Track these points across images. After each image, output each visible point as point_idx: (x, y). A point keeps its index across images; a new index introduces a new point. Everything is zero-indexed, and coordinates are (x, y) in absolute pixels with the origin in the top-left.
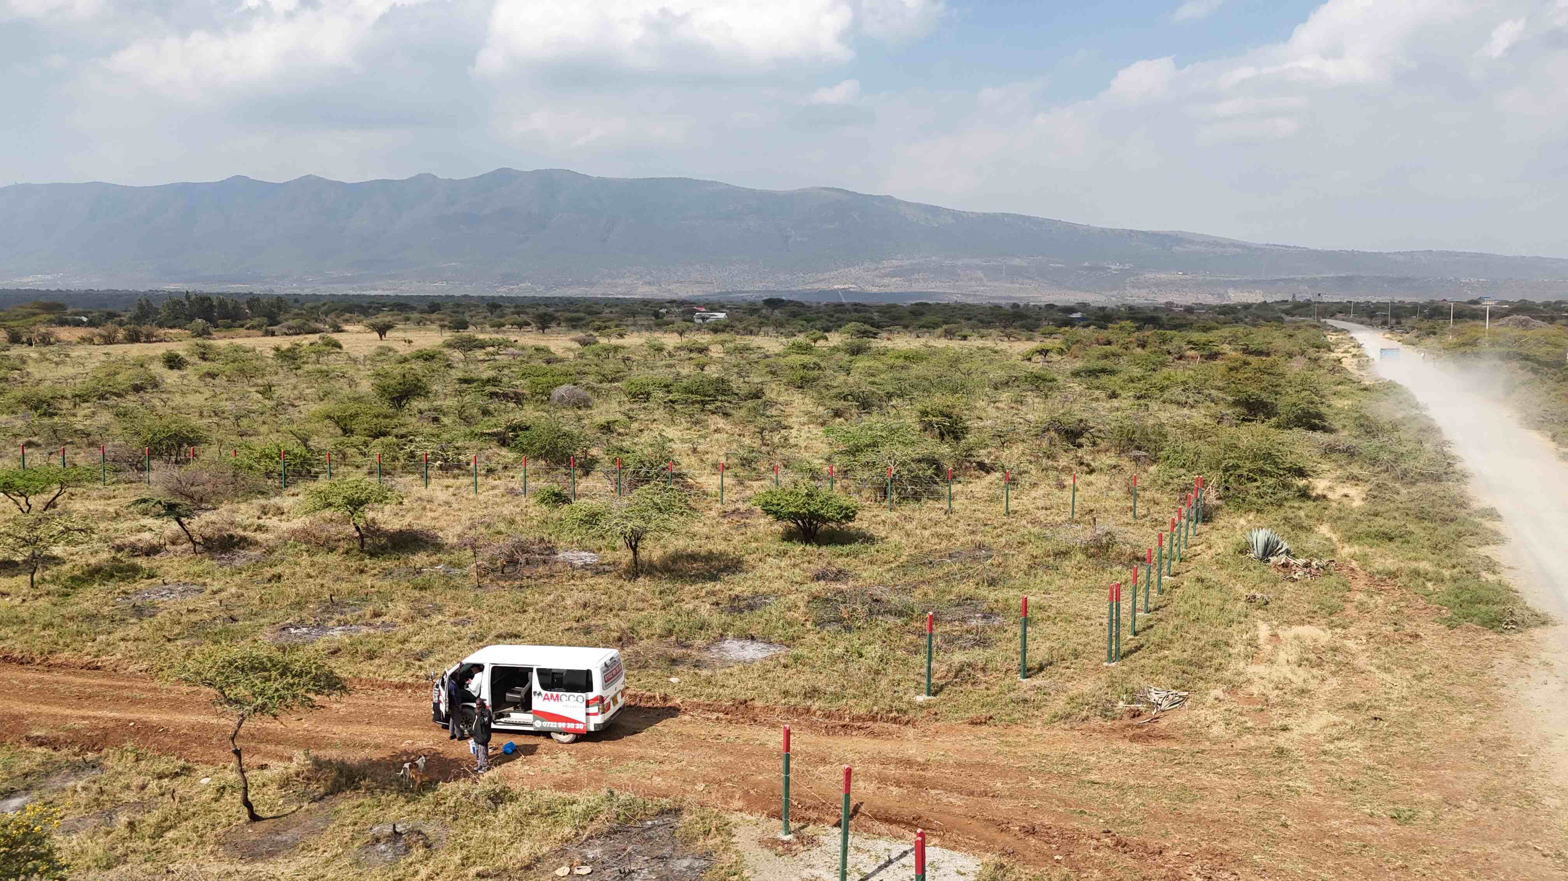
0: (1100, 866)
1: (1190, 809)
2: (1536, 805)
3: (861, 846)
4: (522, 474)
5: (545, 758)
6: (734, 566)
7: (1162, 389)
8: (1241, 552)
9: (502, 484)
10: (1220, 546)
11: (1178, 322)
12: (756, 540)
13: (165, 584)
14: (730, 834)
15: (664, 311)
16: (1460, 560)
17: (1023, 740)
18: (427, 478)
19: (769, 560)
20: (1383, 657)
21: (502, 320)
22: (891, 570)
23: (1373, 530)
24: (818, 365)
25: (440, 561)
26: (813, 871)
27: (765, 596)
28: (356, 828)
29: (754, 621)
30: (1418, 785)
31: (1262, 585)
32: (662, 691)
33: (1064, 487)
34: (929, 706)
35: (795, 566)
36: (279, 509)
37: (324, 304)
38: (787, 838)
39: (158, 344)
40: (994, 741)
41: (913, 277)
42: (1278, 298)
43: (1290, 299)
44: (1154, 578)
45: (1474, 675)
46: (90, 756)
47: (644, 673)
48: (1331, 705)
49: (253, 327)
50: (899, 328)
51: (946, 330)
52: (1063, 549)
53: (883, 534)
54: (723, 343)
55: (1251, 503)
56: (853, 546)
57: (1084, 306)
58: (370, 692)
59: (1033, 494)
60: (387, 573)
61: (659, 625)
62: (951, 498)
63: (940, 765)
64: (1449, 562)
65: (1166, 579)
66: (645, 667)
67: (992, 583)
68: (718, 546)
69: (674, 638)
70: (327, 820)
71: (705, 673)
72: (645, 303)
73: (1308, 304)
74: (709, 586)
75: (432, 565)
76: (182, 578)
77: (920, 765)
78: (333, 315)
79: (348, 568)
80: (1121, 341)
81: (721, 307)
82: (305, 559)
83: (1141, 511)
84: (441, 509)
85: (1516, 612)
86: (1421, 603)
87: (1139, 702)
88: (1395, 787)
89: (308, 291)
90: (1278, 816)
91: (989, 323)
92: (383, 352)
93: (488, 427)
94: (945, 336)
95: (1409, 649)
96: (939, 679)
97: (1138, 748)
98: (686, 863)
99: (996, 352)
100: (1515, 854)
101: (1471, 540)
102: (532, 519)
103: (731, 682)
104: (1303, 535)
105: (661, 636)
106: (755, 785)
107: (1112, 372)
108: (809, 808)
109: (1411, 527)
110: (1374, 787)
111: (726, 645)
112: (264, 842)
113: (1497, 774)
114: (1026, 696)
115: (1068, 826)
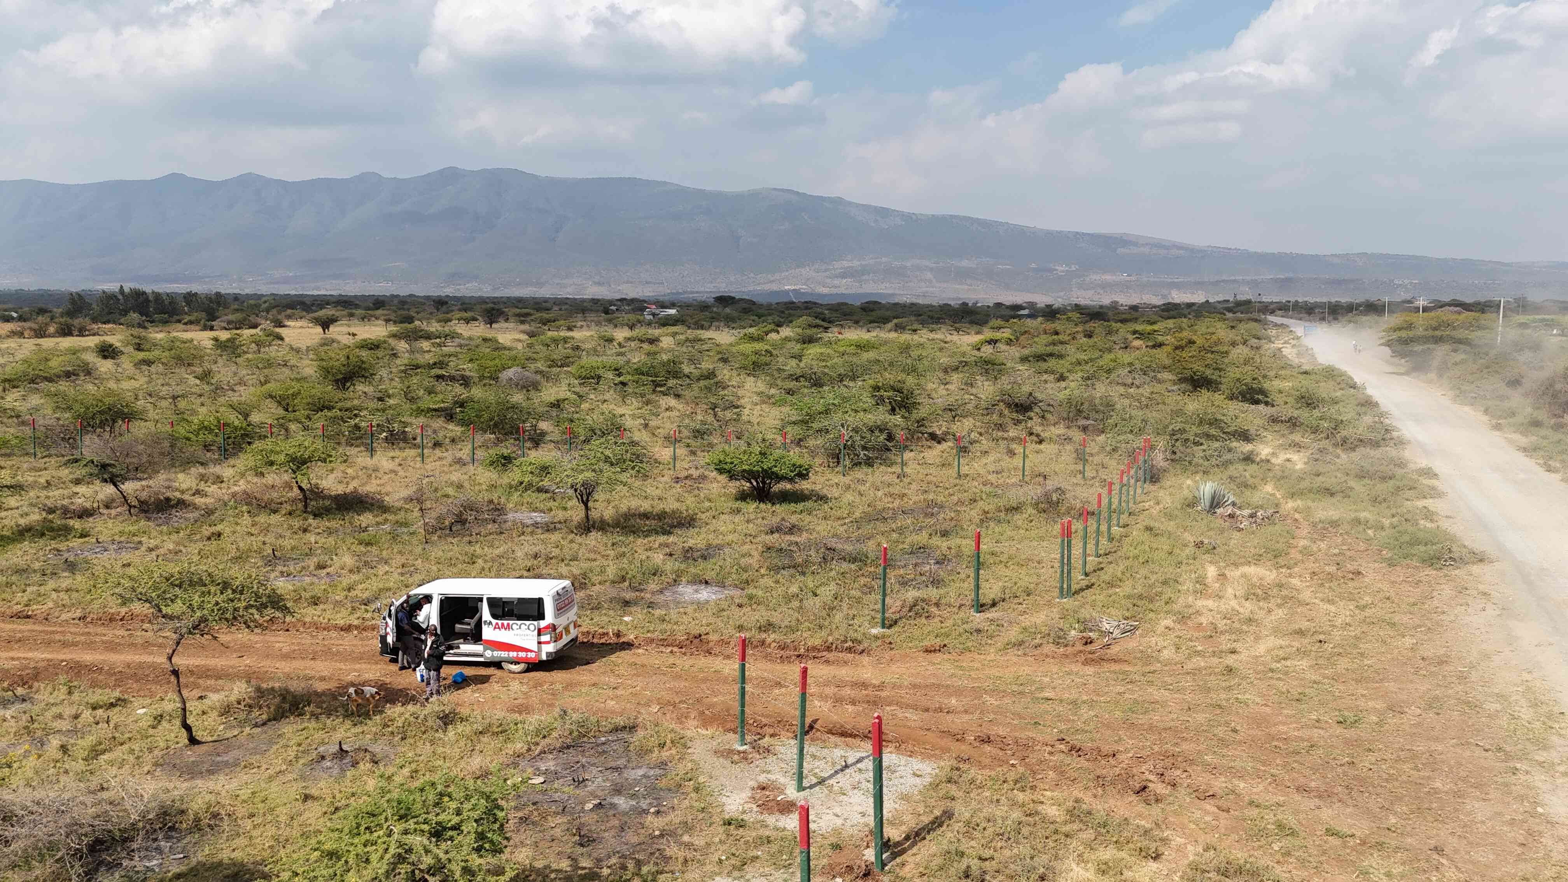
0: (1055, 768)
1: (1143, 719)
2: (1477, 709)
3: (818, 754)
4: (470, 446)
5: (496, 687)
6: (687, 522)
7: (1109, 371)
8: (1188, 506)
9: (449, 456)
10: (1167, 501)
11: (1124, 316)
12: (710, 500)
13: (99, 543)
14: (685, 746)
15: (613, 308)
16: (1399, 511)
17: (976, 665)
18: (372, 451)
19: (723, 517)
20: (1327, 591)
21: (449, 316)
22: (845, 524)
23: (1315, 486)
24: (770, 352)
25: (386, 520)
26: (769, 776)
27: (720, 547)
28: (301, 748)
29: (709, 570)
30: (1362, 695)
31: (1208, 533)
32: (616, 628)
33: (1015, 454)
34: (884, 636)
35: (748, 521)
36: (218, 477)
37: (265, 302)
38: (742, 748)
39: (91, 337)
40: (948, 666)
41: (864, 278)
42: (1221, 298)
43: (1231, 300)
44: (1104, 528)
45: (1414, 604)
46: (20, 691)
47: (596, 612)
48: (1276, 631)
49: (191, 322)
50: (850, 323)
51: (896, 325)
52: (1015, 505)
53: (836, 495)
54: (674, 335)
55: (1197, 465)
56: (806, 503)
57: (1031, 305)
58: (314, 634)
59: (984, 461)
60: (330, 532)
61: (612, 571)
62: (903, 464)
63: (894, 686)
64: (1388, 513)
65: (1115, 530)
66: (597, 608)
67: (945, 534)
68: (671, 505)
69: (627, 584)
70: (271, 742)
71: (658, 612)
72: (595, 301)
73: (1249, 302)
74: (662, 539)
75: (378, 524)
76: (117, 538)
77: (874, 687)
78: (274, 311)
79: (290, 527)
80: (1068, 332)
81: (672, 305)
82: (246, 520)
83: (1089, 473)
84: (386, 477)
85: (1454, 549)
86: (1362, 546)
87: (1091, 630)
88: (1341, 697)
89: (247, 291)
90: (1227, 723)
91: (939, 318)
92: (327, 343)
93: (434, 403)
94: (896, 331)
95: (1351, 584)
96: (893, 613)
97: (1090, 670)
98: (640, 772)
99: (946, 342)
100: (1459, 750)
101: (1409, 494)
102: (480, 484)
103: (685, 619)
104: (1248, 493)
105: (613, 582)
106: (710, 706)
107: (1061, 356)
108: (765, 725)
109: (1352, 483)
110: (1320, 697)
111: (680, 589)
112: (203, 762)
113: (1439, 685)
114: (980, 626)
115: (1022, 736)
